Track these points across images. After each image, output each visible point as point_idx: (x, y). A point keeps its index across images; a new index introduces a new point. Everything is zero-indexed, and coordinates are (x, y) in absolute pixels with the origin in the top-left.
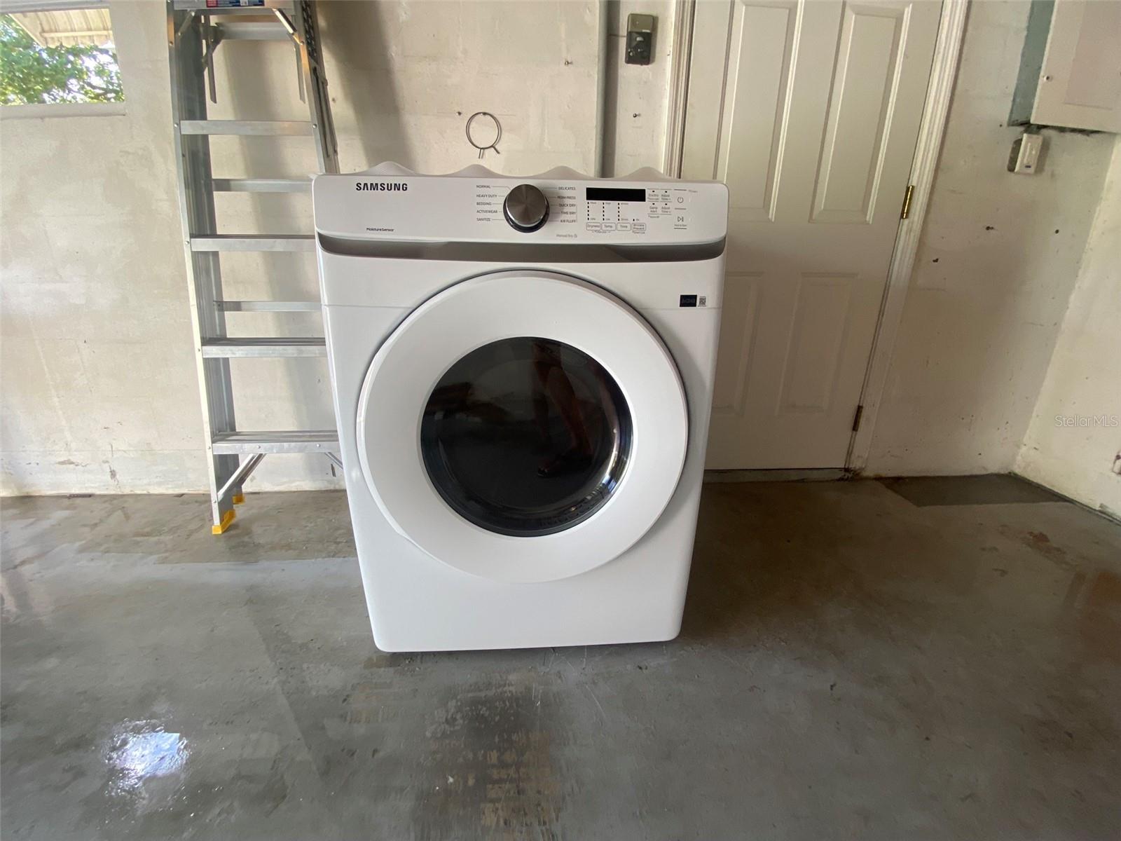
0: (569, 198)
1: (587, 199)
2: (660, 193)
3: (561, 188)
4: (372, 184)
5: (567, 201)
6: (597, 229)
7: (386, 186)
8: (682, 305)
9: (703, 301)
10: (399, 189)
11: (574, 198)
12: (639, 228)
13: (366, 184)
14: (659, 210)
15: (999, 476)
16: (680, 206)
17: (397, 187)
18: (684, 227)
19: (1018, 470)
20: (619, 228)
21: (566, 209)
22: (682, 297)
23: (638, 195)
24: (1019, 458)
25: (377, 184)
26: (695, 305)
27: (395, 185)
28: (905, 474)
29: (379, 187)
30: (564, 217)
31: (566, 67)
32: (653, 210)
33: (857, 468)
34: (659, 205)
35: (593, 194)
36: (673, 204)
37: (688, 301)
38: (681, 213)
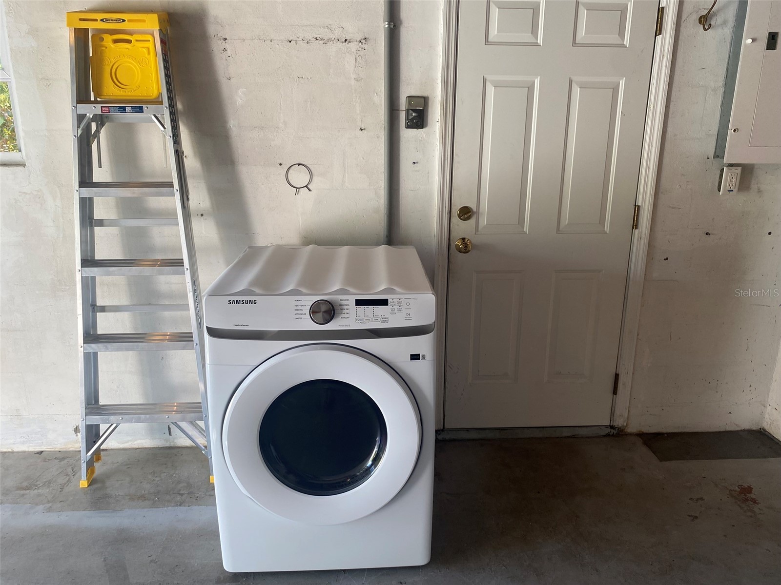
0: (346, 305)
1: (356, 305)
2: (396, 300)
3: (341, 300)
4: (237, 301)
5: (345, 307)
6: (361, 321)
7: (245, 302)
8: (411, 360)
9: (424, 357)
10: (252, 303)
11: (349, 305)
12: (385, 320)
13: (234, 301)
14: (396, 310)
15: (750, 432)
16: (408, 307)
17: (251, 302)
18: (410, 319)
20: (374, 320)
21: (344, 311)
22: (411, 355)
23: (384, 302)
24: (767, 416)
25: (240, 301)
26: (419, 359)
27: (250, 301)
29: (241, 302)
30: (343, 316)
31: (361, 132)
32: (393, 310)
33: (620, 425)
34: (396, 307)
35: (359, 303)
36: (404, 306)
37: (415, 357)
38: (408, 311)
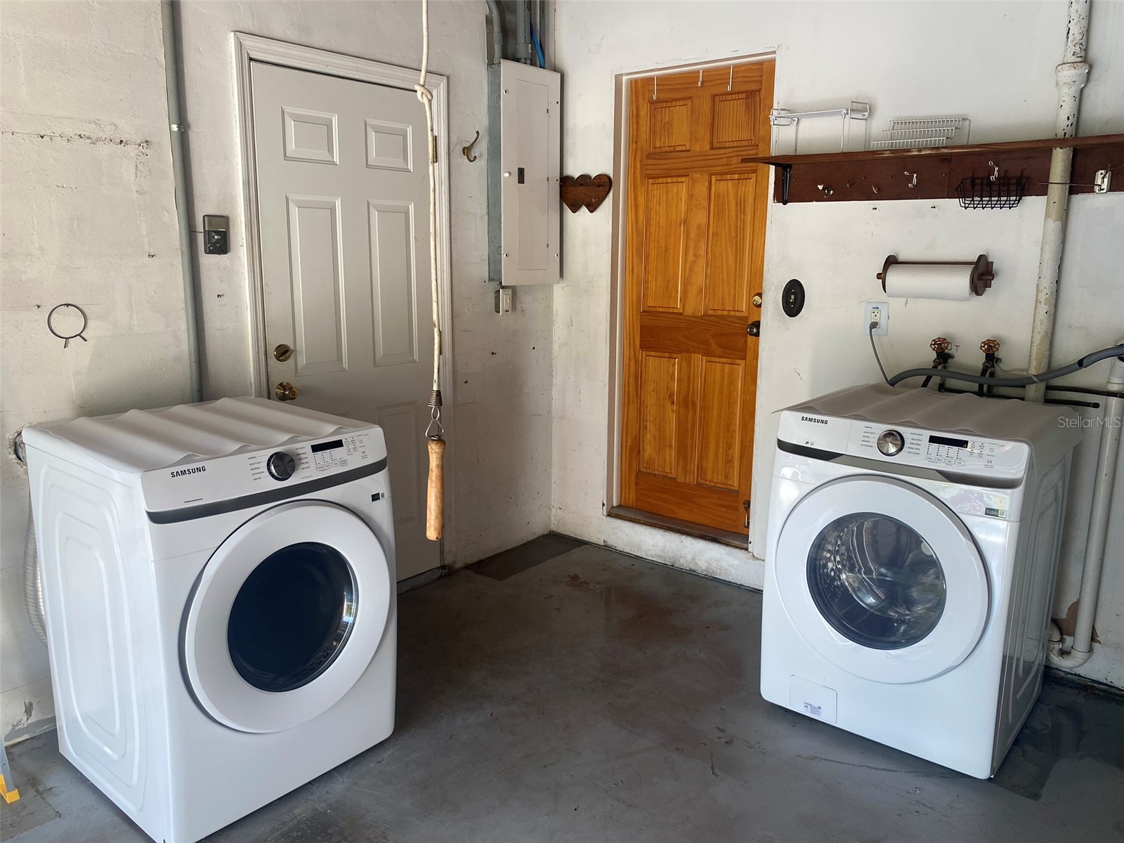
0: (303, 454)
1: (313, 452)
2: (350, 440)
3: (297, 449)
4: (181, 471)
5: (302, 456)
6: (322, 469)
7: (191, 471)
8: (373, 500)
9: (383, 495)
11: (305, 453)
12: (344, 463)
13: (177, 472)
14: (352, 450)
16: (362, 445)
17: (199, 470)
18: (366, 457)
19: (554, 528)
20: (334, 465)
21: (303, 461)
22: (372, 496)
23: (338, 444)
24: (552, 518)
25: (185, 471)
26: (379, 499)
27: (197, 468)
28: (484, 557)
29: (187, 472)
30: (303, 466)
31: (150, 259)
32: (349, 450)
33: (450, 562)
34: (351, 447)
35: (316, 448)
36: (358, 445)
37: (375, 497)
38: (363, 449)
